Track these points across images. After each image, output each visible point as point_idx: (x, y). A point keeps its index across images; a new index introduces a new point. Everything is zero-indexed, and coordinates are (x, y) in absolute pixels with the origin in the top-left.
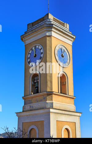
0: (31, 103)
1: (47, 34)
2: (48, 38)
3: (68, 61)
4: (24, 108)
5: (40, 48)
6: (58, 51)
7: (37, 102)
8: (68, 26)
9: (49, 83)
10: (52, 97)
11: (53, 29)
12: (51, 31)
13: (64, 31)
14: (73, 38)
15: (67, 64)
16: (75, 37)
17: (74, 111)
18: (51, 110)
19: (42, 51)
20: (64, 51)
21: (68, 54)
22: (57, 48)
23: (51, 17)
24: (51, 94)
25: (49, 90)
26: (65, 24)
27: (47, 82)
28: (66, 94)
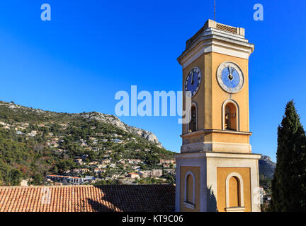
0: (189, 143)
1: (206, 51)
2: (206, 56)
3: (241, 83)
4: (182, 148)
5: (197, 71)
6: (223, 72)
7: (195, 142)
8: (243, 31)
9: (207, 118)
10: (211, 136)
11: (213, 42)
12: (211, 45)
13: (232, 41)
14: (249, 48)
15: (238, 88)
16: (252, 46)
17: (248, 152)
18: (208, 155)
19: (199, 75)
20: (233, 70)
21: (240, 73)
22: (221, 68)
23: (212, 24)
24: (210, 132)
25: (207, 127)
26: (238, 28)
27: (204, 117)
28: (236, 130)
